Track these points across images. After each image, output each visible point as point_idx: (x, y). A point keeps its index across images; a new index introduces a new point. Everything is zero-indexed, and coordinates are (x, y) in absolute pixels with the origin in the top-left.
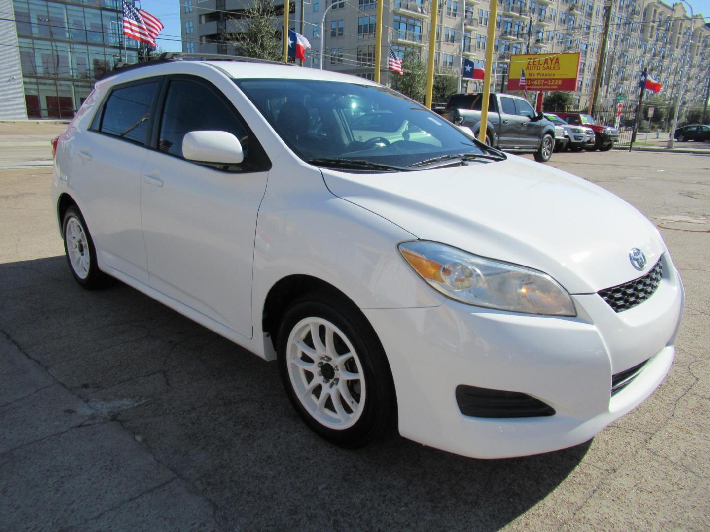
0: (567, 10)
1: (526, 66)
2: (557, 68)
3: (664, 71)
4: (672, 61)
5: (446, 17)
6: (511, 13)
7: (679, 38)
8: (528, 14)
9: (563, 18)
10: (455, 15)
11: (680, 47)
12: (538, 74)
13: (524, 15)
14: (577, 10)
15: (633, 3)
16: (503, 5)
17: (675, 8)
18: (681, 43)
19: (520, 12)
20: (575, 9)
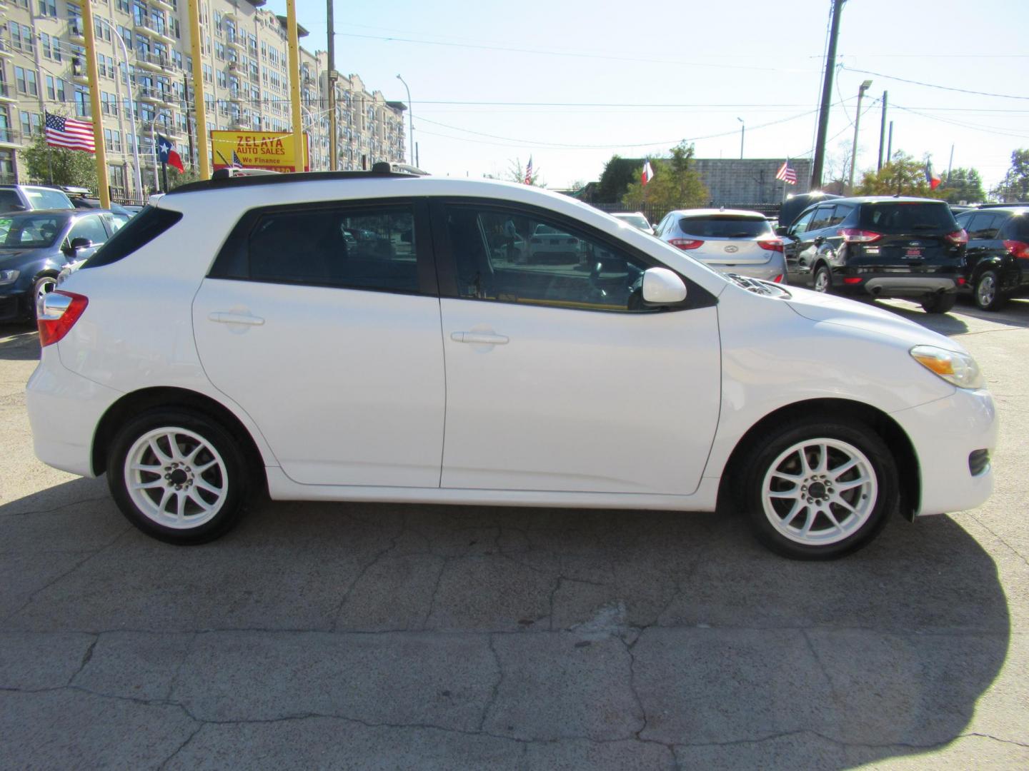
0: (225, 68)
1: (237, 147)
2: (280, 152)
3: (355, 157)
4: (361, 144)
5: (43, 59)
6: (148, 63)
7: (363, 117)
8: (174, 68)
9: (223, 78)
10: (58, 57)
11: (366, 128)
12: (256, 160)
13: (168, 69)
14: (239, 70)
15: (305, 69)
16: (134, 51)
17: (352, 80)
18: (367, 124)
19: (161, 63)
20: (236, 69)
